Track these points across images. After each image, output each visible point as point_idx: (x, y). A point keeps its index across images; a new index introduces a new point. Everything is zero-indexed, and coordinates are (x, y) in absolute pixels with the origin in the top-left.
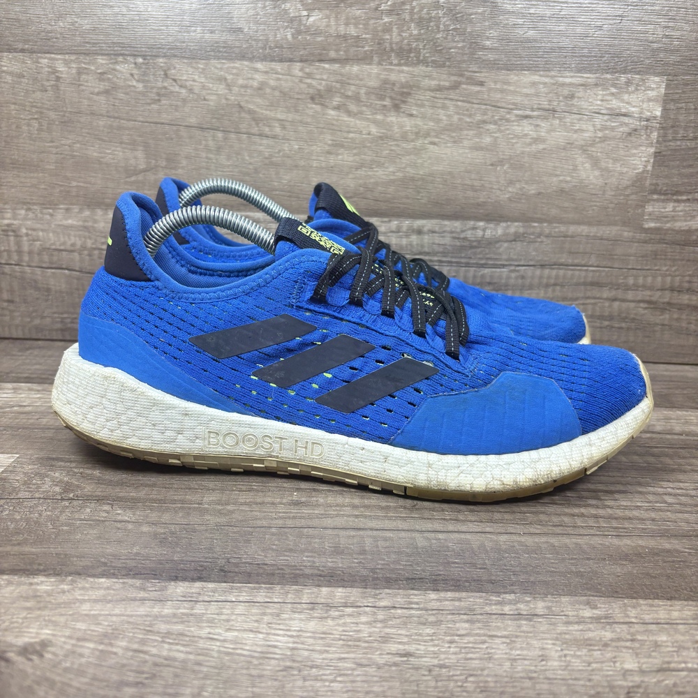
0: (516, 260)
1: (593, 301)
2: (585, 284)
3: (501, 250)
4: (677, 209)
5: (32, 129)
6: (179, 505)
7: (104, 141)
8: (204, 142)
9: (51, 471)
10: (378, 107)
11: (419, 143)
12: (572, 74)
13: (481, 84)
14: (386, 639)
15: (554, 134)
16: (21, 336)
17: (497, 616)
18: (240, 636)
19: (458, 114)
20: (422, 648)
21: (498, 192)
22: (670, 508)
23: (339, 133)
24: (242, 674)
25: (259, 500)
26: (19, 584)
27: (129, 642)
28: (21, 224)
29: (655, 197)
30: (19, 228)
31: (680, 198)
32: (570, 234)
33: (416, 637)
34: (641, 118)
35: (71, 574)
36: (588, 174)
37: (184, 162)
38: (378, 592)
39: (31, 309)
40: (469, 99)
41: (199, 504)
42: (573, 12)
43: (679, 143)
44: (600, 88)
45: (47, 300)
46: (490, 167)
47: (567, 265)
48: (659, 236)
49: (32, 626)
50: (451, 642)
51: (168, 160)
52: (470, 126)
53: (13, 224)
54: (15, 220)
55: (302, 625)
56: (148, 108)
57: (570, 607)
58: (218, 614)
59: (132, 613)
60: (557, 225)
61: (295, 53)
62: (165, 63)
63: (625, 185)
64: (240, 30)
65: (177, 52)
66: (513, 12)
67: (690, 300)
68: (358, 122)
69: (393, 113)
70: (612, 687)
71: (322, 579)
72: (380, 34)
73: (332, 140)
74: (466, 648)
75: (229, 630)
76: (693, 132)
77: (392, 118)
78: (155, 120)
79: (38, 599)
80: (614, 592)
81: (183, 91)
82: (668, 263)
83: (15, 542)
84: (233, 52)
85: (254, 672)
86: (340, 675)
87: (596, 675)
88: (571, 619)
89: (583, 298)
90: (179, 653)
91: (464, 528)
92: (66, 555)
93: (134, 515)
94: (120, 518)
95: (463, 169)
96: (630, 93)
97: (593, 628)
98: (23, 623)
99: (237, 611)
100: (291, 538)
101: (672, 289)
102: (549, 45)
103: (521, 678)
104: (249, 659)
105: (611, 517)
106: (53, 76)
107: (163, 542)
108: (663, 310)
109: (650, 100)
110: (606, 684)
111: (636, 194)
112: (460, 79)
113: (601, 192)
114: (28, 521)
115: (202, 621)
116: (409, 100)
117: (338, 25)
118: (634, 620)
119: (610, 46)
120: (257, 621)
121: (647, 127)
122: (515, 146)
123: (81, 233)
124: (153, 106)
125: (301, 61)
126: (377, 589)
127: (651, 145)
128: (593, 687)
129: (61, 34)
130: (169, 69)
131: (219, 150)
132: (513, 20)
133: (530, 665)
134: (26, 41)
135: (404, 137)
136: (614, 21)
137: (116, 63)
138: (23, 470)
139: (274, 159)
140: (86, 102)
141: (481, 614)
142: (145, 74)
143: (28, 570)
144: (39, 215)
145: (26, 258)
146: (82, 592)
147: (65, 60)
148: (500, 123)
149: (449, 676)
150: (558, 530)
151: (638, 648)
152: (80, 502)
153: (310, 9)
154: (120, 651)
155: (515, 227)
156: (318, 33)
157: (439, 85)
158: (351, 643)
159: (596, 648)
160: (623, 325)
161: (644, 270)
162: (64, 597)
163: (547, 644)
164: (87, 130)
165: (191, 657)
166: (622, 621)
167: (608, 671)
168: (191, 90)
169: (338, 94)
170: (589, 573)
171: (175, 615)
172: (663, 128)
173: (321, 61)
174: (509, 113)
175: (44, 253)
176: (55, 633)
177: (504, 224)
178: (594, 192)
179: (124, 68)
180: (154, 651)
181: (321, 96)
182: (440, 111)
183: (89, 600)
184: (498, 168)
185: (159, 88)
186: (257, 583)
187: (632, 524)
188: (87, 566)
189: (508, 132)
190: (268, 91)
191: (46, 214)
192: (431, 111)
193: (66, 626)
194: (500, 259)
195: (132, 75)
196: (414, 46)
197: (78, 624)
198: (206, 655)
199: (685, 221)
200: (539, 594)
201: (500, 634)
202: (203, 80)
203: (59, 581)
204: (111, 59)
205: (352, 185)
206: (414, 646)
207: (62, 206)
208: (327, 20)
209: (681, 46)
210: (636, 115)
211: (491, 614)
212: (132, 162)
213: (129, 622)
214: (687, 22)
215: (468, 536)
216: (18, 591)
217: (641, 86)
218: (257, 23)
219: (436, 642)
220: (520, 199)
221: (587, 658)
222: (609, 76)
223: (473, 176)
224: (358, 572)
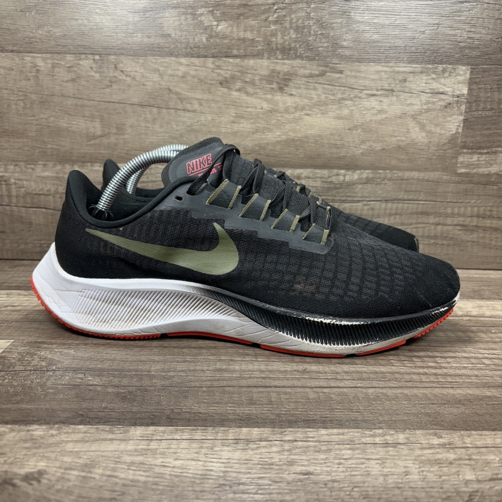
0: (367, 197)
1: (422, 225)
2: (417, 213)
3: (357, 190)
4: (480, 159)
5: (19, 107)
6: (134, 373)
7: (71, 115)
8: (143, 116)
9: (39, 351)
10: (268, 89)
11: (297, 115)
12: (404, 65)
13: (341, 72)
14: (291, 463)
15: (392, 107)
16: (10, 258)
17: (371, 445)
18: (185, 463)
19: (325, 94)
20: (318, 468)
21: (354, 149)
22: (488, 368)
23: (240, 108)
24: (188, 491)
25: (192, 368)
26: (19, 431)
27: (103, 470)
28: (10, 176)
29: (465, 151)
30: (9, 179)
31: (482, 151)
32: (405, 177)
33: (314, 461)
34: (453, 95)
35: (57, 423)
36: (418, 135)
37: (129, 130)
38: (283, 430)
39: (18, 237)
40: (333, 83)
41: (148, 372)
42: (405, 21)
43: (480, 113)
44: (424, 75)
45: (30, 231)
46: (348, 131)
47: (404, 200)
48: (468, 178)
49: (30, 460)
50: (339, 464)
51: (117, 128)
52: (333, 102)
53: (5, 176)
54: (6, 172)
55: (230, 455)
56: (103, 91)
57: (422, 437)
58: (168, 449)
59: (105, 449)
60: (396, 172)
61: (208, 51)
62: (115, 59)
63: (443, 143)
64: (169, 35)
65: (123, 51)
66: (362, 22)
67: (491, 223)
68: (254, 100)
69: (279, 94)
70: (458, 493)
71: (242, 422)
72: (269, 37)
73: (236, 113)
74: (350, 468)
75: (176, 459)
76: (490, 105)
77: (278, 97)
78: (108, 100)
79: (35, 441)
80: (454, 426)
81: (128, 79)
82: (475, 198)
83: (15, 402)
84: (164, 51)
85: (198, 489)
86: (261, 489)
87: (446, 484)
88: (425, 446)
89: (416, 223)
90: (141, 476)
91: (342, 385)
92: (53, 410)
93: (101, 380)
94: (91, 383)
95: (328, 133)
96: (445, 78)
97: (440, 452)
98: (24, 458)
99: (181, 446)
100: (217, 394)
101: (478, 216)
102: (388, 45)
103: (393, 487)
104: (193, 480)
105: (446, 375)
106: (34, 69)
107: (124, 398)
108: (472, 231)
109: (459, 83)
110: (453, 490)
111: (451, 148)
112: (325, 69)
113: (427, 148)
114: (23, 386)
115: (156, 454)
116: (290, 84)
117: (238, 31)
118: (469, 445)
119: (431, 45)
120: (197, 453)
121: (458, 102)
122: (366, 116)
123: (54, 182)
124: (106, 90)
125: (213, 57)
126: (282, 428)
127: (461, 114)
128: (445, 492)
129: (40, 39)
130: (118, 63)
131: (154, 120)
132: (362, 28)
133: (398, 479)
134: (15, 45)
135: (287, 111)
136: (433, 28)
137: (80, 59)
138: (17, 351)
139: (194, 127)
140: (58, 88)
141: (359, 444)
142: (100, 67)
143: (25, 421)
144: (24, 169)
145: (14, 200)
146: (66, 435)
147: (43, 58)
148: (354, 100)
149: (340, 488)
150: (409, 384)
151: (475, 465)
152: (61, 372)
153: (219, 21)
154: (97, 477)
155: (366, 174)
156: (225, 37)
157: (311, 73)
158: (267, 466)
159: (444, 465)
160: (445, 242)
161: (458, 202)
162: (53, 439)
163: (409, 463)
164: (59, 108)
165: (150, 479)
166: (460, 446)
167: (454, 481)
168: (134, 78)
169: (239, 81)
170: (434, 413)
171: (136, 450)
172: (469, 102)
173: (227, 57)
174: (361, 93)
175: (28, 197)
176: (47, 465)
177: (358, 172)
178: (422, 148)
179: (86, 63)
180: (123, 476)
181: (227, 82)
182: (312, 91)
183: (72, 441)
184: (354, 132)
185: (110, 77)
186: (195, 426)
187: (462, 379)
188: (69, 417)
189: (360, 106)
190: (189, 78)
191: (29, 168)
192: (306, 92)
193: (56, 459)
194: (357, 197)
195: (91, 68)
196: (293, 45)
197: (65, 458)
198: (162, 478)
199: (486, 167)
200: (400, 429)
201: (374, 458)
202: (143, 71)
203: (49, 428)
204: (76, 57)
205: (250, 145)
206: (313, 467)
207: (40, 163)
208: (231, 28)
209: (480, 45)
210: (450, 93)
211: (366, 444)
212: (92, 130)
213: (102, 456)
214: (484, 28)
215: (346, 390)
216: (18, 436)
217: (452, 73)
218: (181, 30)
219: (329, 464)
220: (369, 153)
221: (438, 473)
222: (430, 66)
223: (336, 138)
224: (267, 416)
